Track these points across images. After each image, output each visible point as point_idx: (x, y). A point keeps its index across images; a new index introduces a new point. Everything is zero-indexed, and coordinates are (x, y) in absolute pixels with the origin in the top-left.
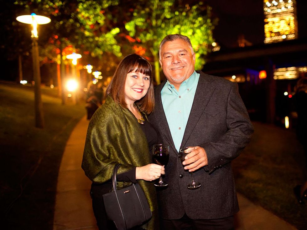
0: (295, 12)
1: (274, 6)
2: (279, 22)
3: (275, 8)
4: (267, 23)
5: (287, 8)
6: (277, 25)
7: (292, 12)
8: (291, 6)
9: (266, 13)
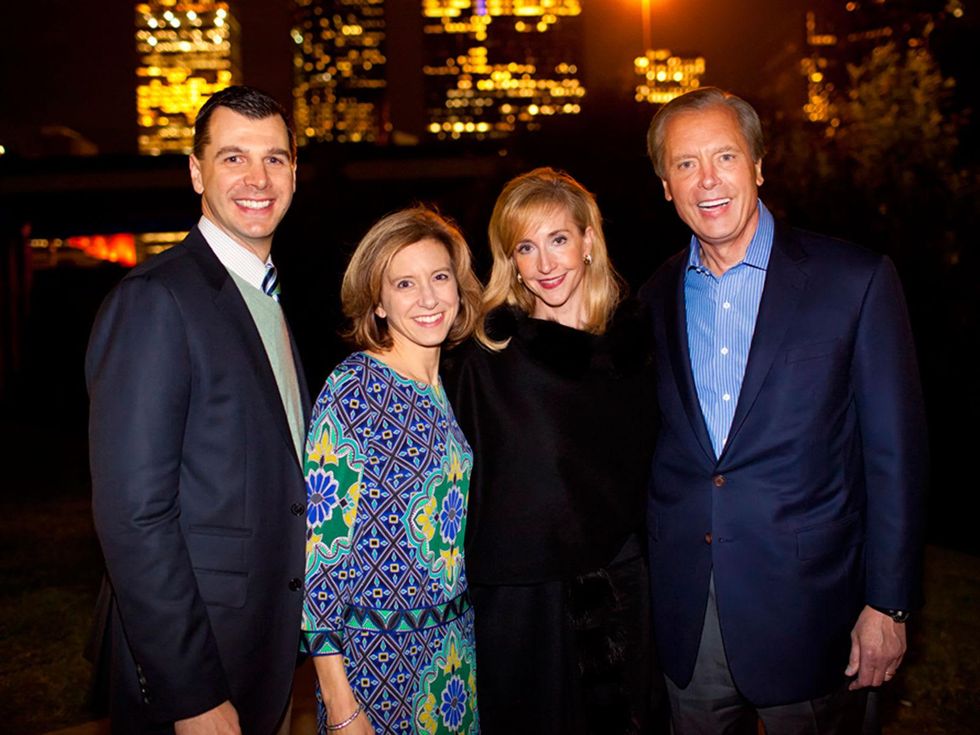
0: (237, 55)
1: (168, 28)
2: (183, 83)
3: (171, 35)
4: (147, 80)
5: (210, 41)
6: (177, 90)
7: (225, 55)
8: (223, 36)
9: (144, 48)
